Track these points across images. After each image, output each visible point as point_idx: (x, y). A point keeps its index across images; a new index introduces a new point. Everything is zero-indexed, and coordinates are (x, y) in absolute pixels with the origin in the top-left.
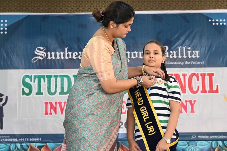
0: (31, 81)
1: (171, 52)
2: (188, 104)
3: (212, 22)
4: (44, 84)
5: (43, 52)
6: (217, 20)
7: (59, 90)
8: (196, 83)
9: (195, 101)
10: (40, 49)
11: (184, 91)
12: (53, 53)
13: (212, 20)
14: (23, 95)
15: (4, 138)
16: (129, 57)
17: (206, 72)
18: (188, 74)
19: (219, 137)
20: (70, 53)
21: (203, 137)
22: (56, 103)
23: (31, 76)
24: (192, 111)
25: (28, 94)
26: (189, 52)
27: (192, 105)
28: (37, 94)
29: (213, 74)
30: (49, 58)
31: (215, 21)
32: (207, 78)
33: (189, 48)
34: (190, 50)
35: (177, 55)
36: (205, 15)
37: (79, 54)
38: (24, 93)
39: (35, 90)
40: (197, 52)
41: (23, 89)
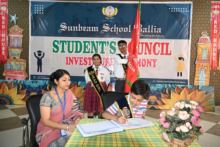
0: (58, 44)
1: (144, 28)
2: (152, 61)
3: (171, 10)
4: (66, 46)
5: (65, 26)
6: (174, 9)
7: (74, 50)
8: (158, 49)
9: (156, 60)
10: (63, 24)
11: (150, 53)
12: (71, 27)
13: (171, 8)
14: (53, 52)
15: (43, 77)
16: (117, 31)
17: (165, 42)
18: (154, 43)
19: (169, 82)
20: (82, 27)
21: (160, 81)
22: (73, 58)
23: (58, 41)
24: (154, 66)
25: (56, 52)
26: (155, 29)
27: (155, 62)
28: (61, 52)
29: (169, 44)
30: (69, 30)
31: (173, 9)
32: (165, 46)
33: (155, 26)
34: (155, 28)
35: (147, 30)
36: (167, 5)
37: (87, 28)
38: (54, 51)
39: (60, 50)
40: (160, 29)
41: (53, 48)
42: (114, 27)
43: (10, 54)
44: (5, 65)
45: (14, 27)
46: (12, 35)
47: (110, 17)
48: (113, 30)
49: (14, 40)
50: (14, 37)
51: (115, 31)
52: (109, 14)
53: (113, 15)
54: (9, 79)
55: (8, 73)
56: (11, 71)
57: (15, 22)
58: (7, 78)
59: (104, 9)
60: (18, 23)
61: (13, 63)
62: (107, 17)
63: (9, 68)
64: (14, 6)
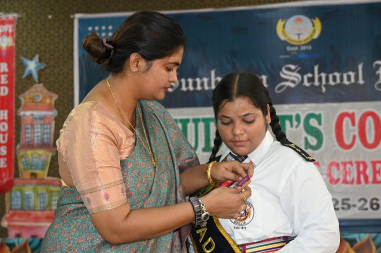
7: (202, 145)
12: (190, 81)
16: (324, 83)
42: (313, 73)
43: (21, 166)
44: (7, 195)
45: (33, 89)
46: (28, 113)
47: (299, 46)
48: (311, 80)
49: (33, 126)
50: (34, 118)
51: (317, 83)
52: (295, 38)
53: (307, 39)
54: (18, 236)
55: (16, 218)
56: (25, 211)
57: (35, 76)
58: (12, 233)
59: (280, 24)
60: (43, 79)
61: (29, 190)
62: (292, 46)
63: (20, 203)
64: (34, 33)
